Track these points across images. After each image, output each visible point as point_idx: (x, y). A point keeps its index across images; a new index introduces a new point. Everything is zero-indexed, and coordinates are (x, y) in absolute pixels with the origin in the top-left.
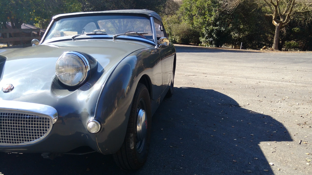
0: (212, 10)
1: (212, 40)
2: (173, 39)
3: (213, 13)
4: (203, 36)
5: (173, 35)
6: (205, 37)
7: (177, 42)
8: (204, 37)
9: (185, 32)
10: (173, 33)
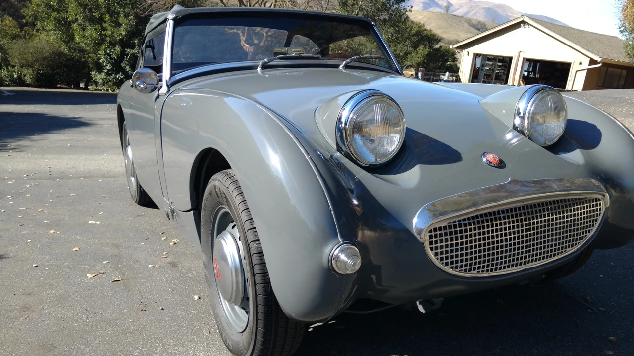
0: (118, 13)
1: (122, 77)
2: (15, 76)
3: (122, 19)
4: (99, 68)
5: (13, 67)
6: (105, 71)
7: (28, 82)
8: (102, 72)
9: (46, 58)
10: (15, 61)
